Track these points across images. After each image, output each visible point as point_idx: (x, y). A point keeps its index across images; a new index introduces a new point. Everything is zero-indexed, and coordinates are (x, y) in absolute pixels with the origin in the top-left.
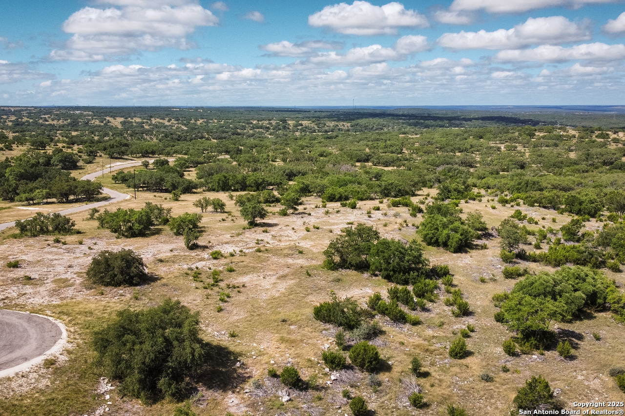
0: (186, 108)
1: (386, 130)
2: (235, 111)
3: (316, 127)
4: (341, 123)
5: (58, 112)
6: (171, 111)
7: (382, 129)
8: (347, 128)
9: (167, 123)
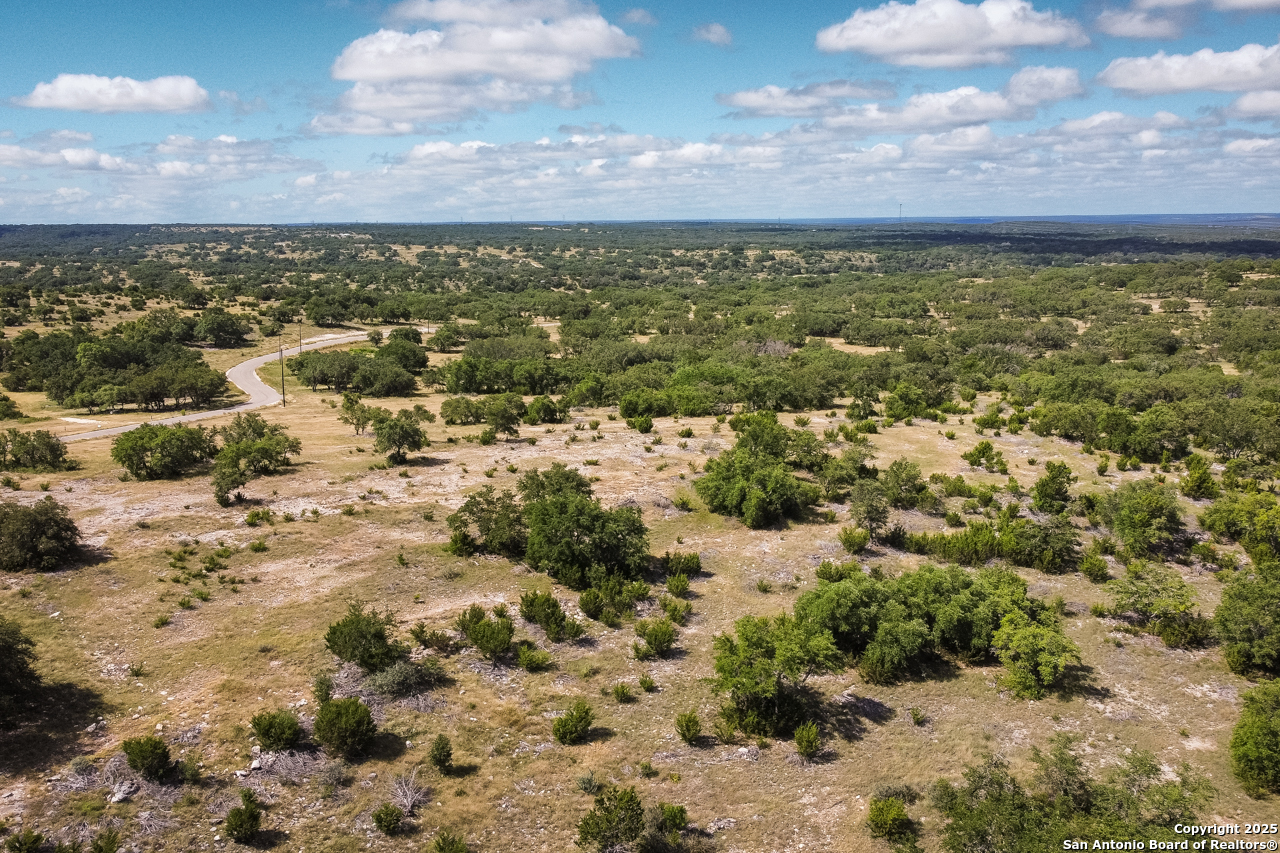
0: (559, 226)
1: (952, 267)
2: (652, 231)
3: (803, 263)
4: (858, 254)
5: (309, 236)
6: (527, 231)
7: (944, 266)
8: (868, 264)
9: (505, 256)
